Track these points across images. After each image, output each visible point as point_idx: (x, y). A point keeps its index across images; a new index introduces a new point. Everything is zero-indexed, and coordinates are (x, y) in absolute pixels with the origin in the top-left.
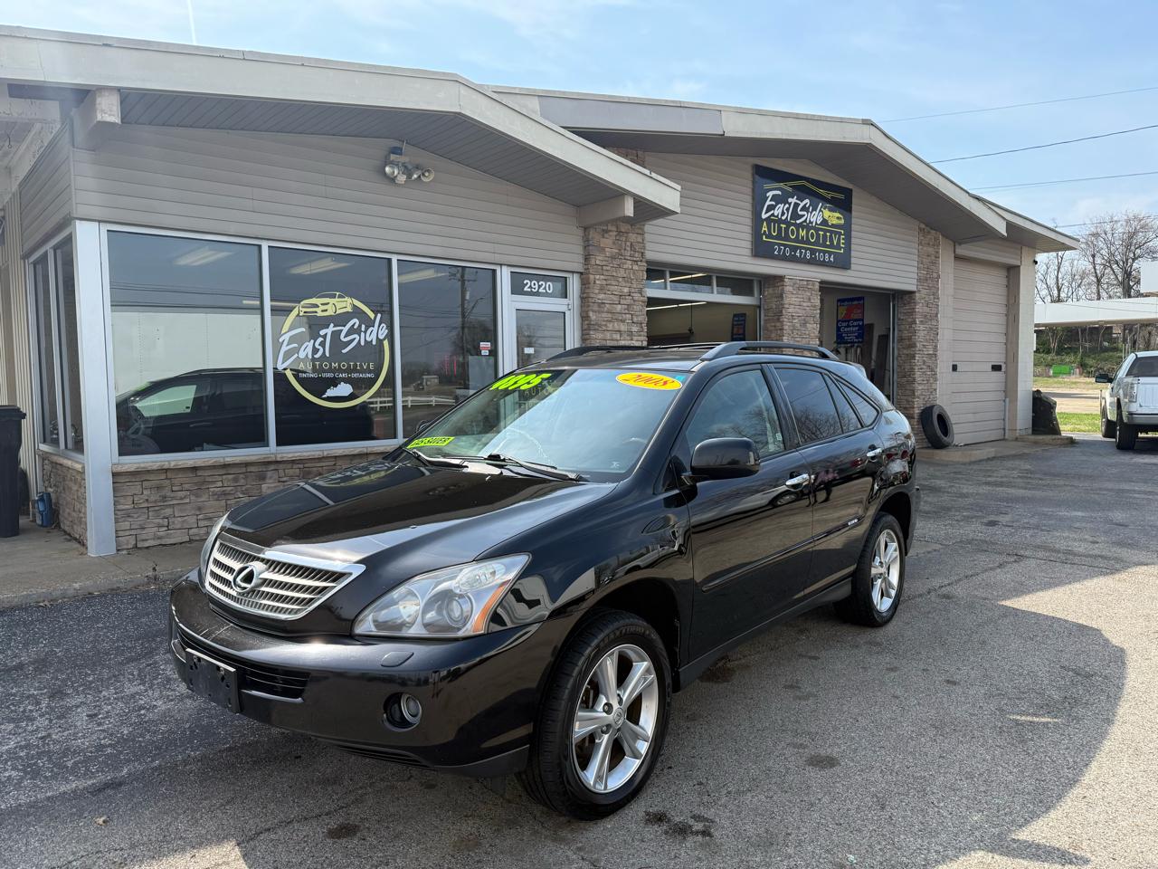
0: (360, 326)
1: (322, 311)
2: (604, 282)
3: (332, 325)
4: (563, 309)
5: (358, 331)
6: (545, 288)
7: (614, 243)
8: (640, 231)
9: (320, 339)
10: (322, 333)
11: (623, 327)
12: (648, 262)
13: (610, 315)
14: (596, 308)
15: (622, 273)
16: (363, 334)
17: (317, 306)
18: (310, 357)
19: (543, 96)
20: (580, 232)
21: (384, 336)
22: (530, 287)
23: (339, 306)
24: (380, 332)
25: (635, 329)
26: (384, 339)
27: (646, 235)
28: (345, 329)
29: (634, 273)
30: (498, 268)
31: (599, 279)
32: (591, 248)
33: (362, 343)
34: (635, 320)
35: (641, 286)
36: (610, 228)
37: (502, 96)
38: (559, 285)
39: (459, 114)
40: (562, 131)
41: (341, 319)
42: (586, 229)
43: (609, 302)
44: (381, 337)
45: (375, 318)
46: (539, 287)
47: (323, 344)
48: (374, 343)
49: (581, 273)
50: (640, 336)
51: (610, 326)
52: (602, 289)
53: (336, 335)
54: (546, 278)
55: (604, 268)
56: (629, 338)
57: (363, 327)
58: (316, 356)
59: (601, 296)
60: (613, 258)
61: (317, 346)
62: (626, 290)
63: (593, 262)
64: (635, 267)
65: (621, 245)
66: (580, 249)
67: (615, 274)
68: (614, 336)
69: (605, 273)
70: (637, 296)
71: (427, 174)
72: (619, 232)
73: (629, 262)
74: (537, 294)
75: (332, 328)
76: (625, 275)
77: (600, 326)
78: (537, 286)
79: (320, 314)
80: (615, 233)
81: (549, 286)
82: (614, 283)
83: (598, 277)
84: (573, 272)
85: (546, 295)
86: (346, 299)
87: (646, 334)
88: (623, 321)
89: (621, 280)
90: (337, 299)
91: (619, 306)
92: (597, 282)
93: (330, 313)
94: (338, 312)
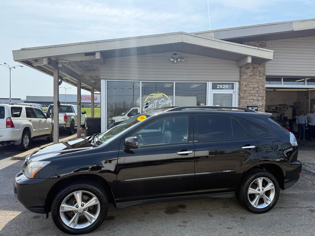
0: (164, 100)
1: (155, 97)
2: (247, 84)
3: (157, 100)
4: (232, 93)
5: (164, 102)
6: (225, 87)
7: (251, 71)
8: (263, 66)
9: (154, 104)
10: (154, 102)
11: (254, 98)
12: (266, 76)
13: (249, 94)
14: (243, 92)
15: (255, 80)
16: (165, 102)
17: (153, 96)
18: (151, 108)
19: (215, 32)
20: (239, 69)
21: (171, 102)
22: (220, 87)
23: (159, 95)
24: (170, 102)
25: (260, 98)
26: (171, 103)
27: (266, 67)
28: (160, 101)
29: (260, 80)
30: (207, 82)
31: (244, 83)
32: (242, 73)
33: (165, 104)
34: (260, 95)
35: (263, 84)
36: (250, 66)
37: (197, 35)
38: (231, 86)
39: (182, 42)
40: (220, 41)
41: (159, 99)
42: (240, 68)
43: (248, 90)
44: (170, 103)
45: (169, 98)
46: (223, 87)
47: (154, 105)
48: (168, 104)
49: (239, 81)
50: (262, 101)
51: (249, 98)
52: (246, 86)
53: (158, 103)
54: (225, 84)
55: (247, 79)
56: (257, 101)
57: (165, 100)
58: (152, 108)
59: (245, 88)
60: (251, 76)
61: (153, 105)
62: (256, 86)
63: (242, 78)
64: (261, 78)
65: (255, 72)
66: (239, 74)
67: (251, 81)
68: (251, 101)
69: (247, 81)
70: (261, 88)
71: (183, 59)
72: (254, 68)
73: (258, 77)
74: (222, 89)
75: (157, 101)
76: (256, 81)
77: (245, 98)
78: (222, 87)
79: (154, 97)
80: (252, 68)
81: (227, 86)
82: (251, 84)
83: (244, 82)
84: (236, 81)
85: (226, 89)
86: (161, 93)
87: (265, 100)
88: (255, 96)
89: (254, 82)
90: (158, 94)
91: (253, 91)
92: (244, 84)
93: (157, 97)
94: (159, 97)
